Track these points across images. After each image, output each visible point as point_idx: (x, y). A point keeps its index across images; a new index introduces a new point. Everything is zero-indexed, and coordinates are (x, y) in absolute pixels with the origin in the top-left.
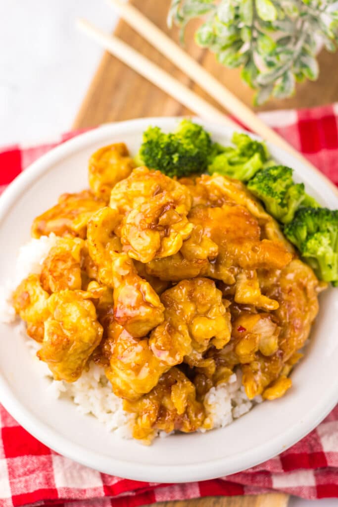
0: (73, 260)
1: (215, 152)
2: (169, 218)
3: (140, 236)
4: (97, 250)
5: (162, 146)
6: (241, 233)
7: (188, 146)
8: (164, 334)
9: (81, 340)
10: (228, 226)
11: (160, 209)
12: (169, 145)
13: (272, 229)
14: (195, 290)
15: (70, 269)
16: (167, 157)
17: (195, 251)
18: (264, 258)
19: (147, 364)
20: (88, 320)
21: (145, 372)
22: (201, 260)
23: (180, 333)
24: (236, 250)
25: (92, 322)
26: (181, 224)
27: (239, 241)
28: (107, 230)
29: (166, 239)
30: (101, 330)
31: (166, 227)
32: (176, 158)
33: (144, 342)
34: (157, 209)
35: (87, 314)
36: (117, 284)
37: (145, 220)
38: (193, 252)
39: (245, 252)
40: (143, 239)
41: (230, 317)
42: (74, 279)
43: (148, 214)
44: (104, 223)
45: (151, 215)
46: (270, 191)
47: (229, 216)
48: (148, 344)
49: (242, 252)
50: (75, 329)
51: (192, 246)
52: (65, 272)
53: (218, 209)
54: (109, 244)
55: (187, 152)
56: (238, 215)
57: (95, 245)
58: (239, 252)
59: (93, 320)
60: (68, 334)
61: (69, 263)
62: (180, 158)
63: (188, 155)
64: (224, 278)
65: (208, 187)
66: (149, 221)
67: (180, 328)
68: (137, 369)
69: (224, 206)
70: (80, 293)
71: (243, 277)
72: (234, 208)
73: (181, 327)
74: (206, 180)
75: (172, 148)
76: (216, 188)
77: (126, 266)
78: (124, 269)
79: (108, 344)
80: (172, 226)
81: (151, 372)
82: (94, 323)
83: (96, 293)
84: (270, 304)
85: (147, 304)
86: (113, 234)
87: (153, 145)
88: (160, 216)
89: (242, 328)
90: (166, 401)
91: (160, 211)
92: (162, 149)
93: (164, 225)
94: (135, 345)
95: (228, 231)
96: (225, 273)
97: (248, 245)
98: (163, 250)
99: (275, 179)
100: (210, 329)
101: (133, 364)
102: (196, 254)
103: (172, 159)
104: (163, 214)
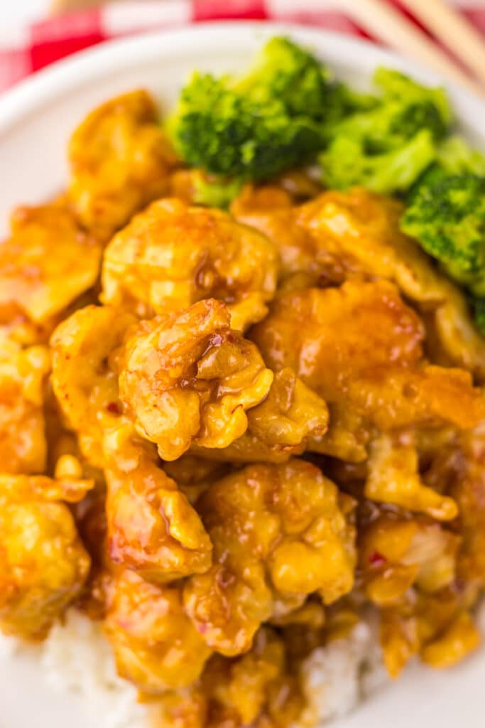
0: (28, 403)
1: (336, 112)
2: (221, 363)
3: (155, 406)
4: (72, 405)
5: (220, 128)
6: (381, 355)
7: (275, 120)
8: (212, 593)
9: (43, 586)
10: (352, 338)
11: (199, 344)
12: (233, 126)
13: (451, 321)
14: (279, 490)
15: (22, 422)
16: (230, 151)
17: (277, 429)
18: (428, 410)
19: (178, 642)
20: (58, 543)
21: (174, 658)
22: (290, 446)
23: (248, 583)
24: (369, 396)
25: (65, 548)
26: (247, 374)
27: (376, 373)
28: (93, 361)
29: (212, 409)
30: (85, 564)
31: (214, 382)
32: (248, 152)
33: (172, 595)
34: (192, 344)
35: (54, 531)
36: (114, 484)
37: (166, 373)
38: (271, 430)
39: (386, 402)
40: (164, 414)
41: (353, 534)
42: (30, 444)
43: (175, 356)
44: (85, 349)
45: (180, 359)
46: (448, 245)
47: (356, 312)
48: (181, 601)
49: (381, 401)
50: (30, 565)
51: (270, 419)
52: (12, 429)
53: (332, 292)
54: (97, 390)
55: (274, 136)
56: (376, 307)
57: (67, 396)
58: (375, 401)
59: (68, 541)
60: (18, 573)
61: (20, 410)
62: (258, 152)
63: (276, 143)
64: (341, 454)
65: (315, 234)
66: (175, 373)
67: (247, 572)
68: (159, 650)
69: (347, 287)
70: (39, 491)
71: (384, 446)
72: (369, 288)
73: (251, 572)
74: (310, 218)
75: (241, 131)
76: (330, 237)
77: (132, 450)
78: (127, 457)
79: (100, 586)
80: (227, 379)
81: (187, 660)
82: (70, 550)
83: (71, 492)
84: (439, 506)
85: (174, 542)
86: (105, 365)
87: (201, 124)
88: (200, 358)
89: (377, 557)
90: (222, 693)
91: (199, 348)
92: (220, 135)
93: (209, 376)
94: (155, 598)
95: (352, 352)
96: (345, 444)
97: (395, 383)
98: (206, 433)
99: (459, 216)
100: (310, 576)
101: (151, 643)
102: (278, 434)
103: (239, 155)
104: (207, 355)
